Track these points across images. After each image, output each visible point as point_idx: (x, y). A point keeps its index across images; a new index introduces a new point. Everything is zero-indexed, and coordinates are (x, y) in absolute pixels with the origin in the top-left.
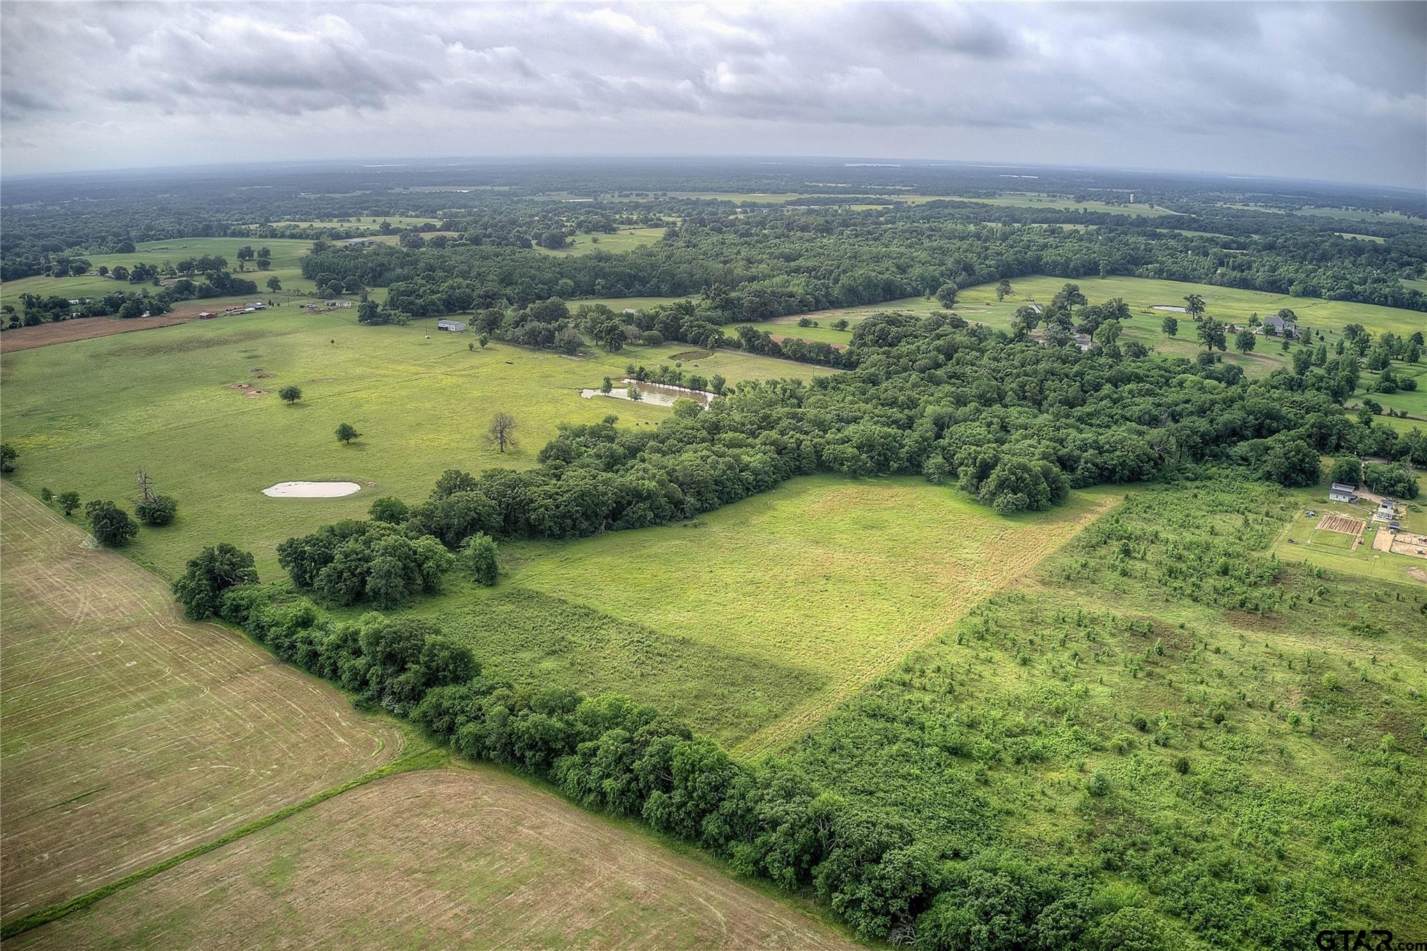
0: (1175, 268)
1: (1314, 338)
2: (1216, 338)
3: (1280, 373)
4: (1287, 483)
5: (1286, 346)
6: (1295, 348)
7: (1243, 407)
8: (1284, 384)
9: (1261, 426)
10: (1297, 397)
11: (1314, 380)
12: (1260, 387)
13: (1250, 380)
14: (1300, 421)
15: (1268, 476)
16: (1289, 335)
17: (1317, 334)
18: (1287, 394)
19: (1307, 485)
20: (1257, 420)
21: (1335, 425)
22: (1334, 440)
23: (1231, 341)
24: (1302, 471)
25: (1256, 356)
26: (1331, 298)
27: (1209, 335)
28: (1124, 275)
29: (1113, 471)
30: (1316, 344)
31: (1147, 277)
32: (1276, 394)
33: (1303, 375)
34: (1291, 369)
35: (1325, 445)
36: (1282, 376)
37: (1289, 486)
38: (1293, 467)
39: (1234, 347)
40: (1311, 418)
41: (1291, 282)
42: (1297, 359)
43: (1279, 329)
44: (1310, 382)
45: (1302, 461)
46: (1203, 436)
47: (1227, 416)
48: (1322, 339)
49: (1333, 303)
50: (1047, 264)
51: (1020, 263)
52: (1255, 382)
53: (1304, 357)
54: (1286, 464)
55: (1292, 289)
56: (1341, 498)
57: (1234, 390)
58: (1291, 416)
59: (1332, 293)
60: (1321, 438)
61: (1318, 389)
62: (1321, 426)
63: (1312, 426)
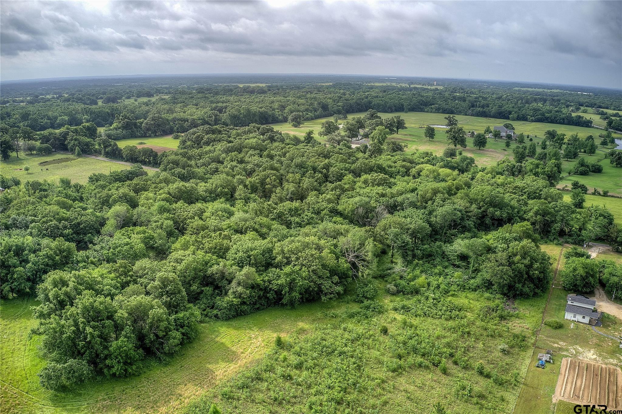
0: (447, 107)
1: (526, 140)
2: (459, 139)
3: (504, 162)
4: (511, 294)
5: (508, 145)
6: (514, 145)
7: (467, 195)
8: (507, 170)
9: (483, 216)
10: (519, 182)
11: (532, 167)
12: (487, 174)
13: (480, 167)
14: (523, 208)
15: (488, 285)
16: (509, 137)
17: (528, 137)
18: (511, 179)
19: (535, 295)
20: (480, 208)
21: (558, 211)
22: (557, 226)
23: (470, 142)
24: (530, 278)
25: (487, 151)
26: (532, 121)
27: (454, 137)
28: (419, 111)
29: (279, 293)
30: (528, 144)
31: (431, 112)
32: (500, 179)
33: (521, 162)
34: (512, 160)
35: (549, 232)
36: (506, 164)
37: (515, 297)
38: (519, 276)
39: (472, 145)
40: (534, 205)
41: (510, 113)
42: (516, 153)
43: (503, 134)
44: (528, 168)
45: (529, 267)
46: (414, 235)
47: (447, 208)
48: (531, 140)
49: (534, 123)
50: (375, 105)
51: (358, 104)
52: (483, 170)
53: (521, 150)
54: (510, 273)
55: (511, 116)
56: (579, 318)
57: (466, 177)
58: (514, 203)
59: (533, 118)
60: (544, 225)
61: (536, 174)
62: (545, 213)
63: (536, 214)
